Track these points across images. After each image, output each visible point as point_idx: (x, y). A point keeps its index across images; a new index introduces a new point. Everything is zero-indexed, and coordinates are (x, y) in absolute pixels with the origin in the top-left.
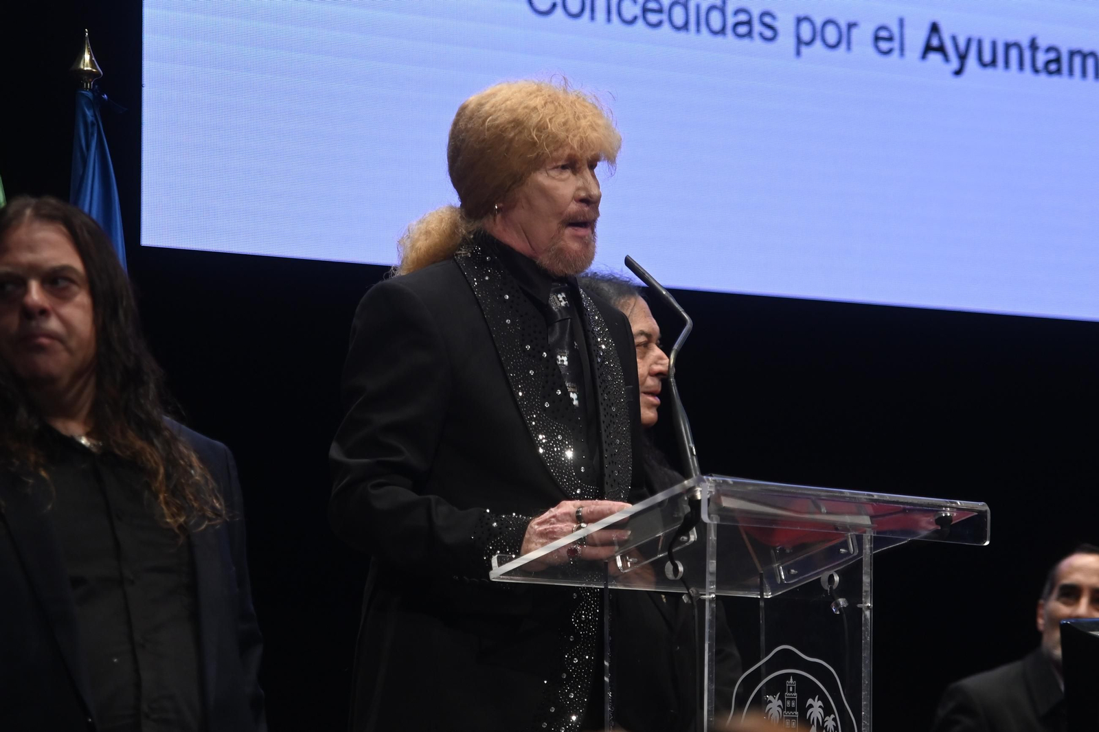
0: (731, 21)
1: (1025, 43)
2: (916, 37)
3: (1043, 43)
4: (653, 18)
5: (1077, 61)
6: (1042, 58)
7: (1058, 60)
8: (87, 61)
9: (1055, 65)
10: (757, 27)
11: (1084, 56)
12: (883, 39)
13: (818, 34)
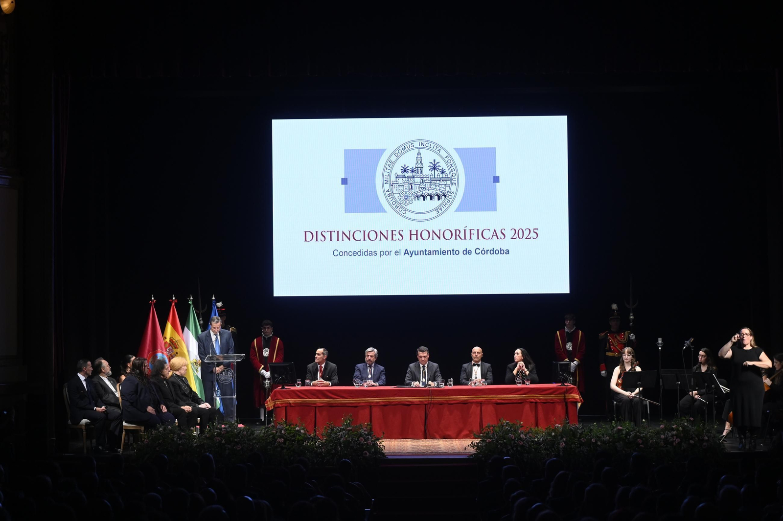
0: (368, 253)
1: (424, 250)
2: (403, 252)
3: (427, 250)
4: (355, 254)
5: (434, 252)
6: (427, 252)
7: (431, 252)
8: (213, 298)
9: (430, 253)
10: (373, 253)
11: (436, 251)
12: (397, 253)
13: (385, 253)
